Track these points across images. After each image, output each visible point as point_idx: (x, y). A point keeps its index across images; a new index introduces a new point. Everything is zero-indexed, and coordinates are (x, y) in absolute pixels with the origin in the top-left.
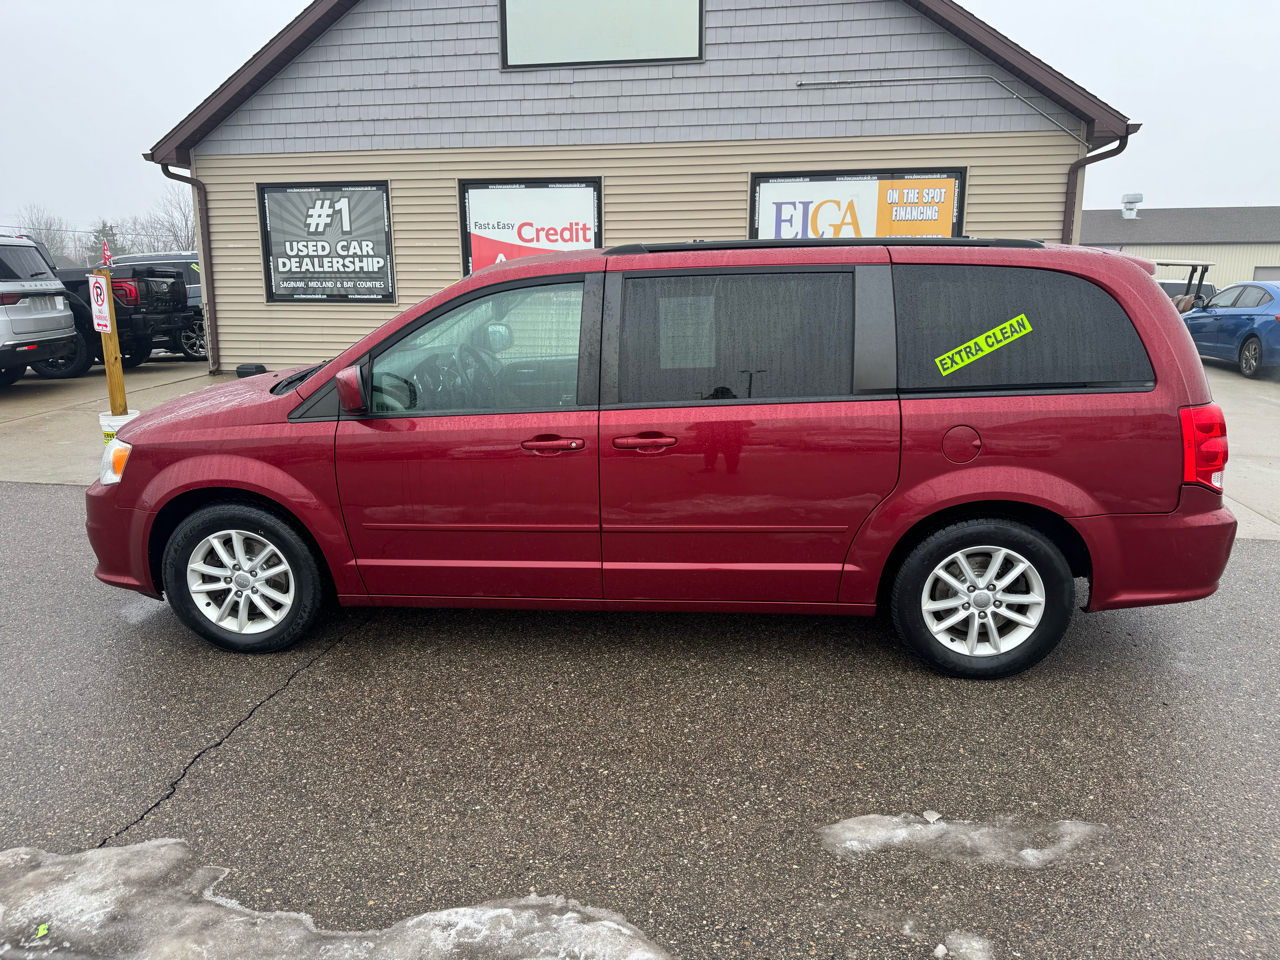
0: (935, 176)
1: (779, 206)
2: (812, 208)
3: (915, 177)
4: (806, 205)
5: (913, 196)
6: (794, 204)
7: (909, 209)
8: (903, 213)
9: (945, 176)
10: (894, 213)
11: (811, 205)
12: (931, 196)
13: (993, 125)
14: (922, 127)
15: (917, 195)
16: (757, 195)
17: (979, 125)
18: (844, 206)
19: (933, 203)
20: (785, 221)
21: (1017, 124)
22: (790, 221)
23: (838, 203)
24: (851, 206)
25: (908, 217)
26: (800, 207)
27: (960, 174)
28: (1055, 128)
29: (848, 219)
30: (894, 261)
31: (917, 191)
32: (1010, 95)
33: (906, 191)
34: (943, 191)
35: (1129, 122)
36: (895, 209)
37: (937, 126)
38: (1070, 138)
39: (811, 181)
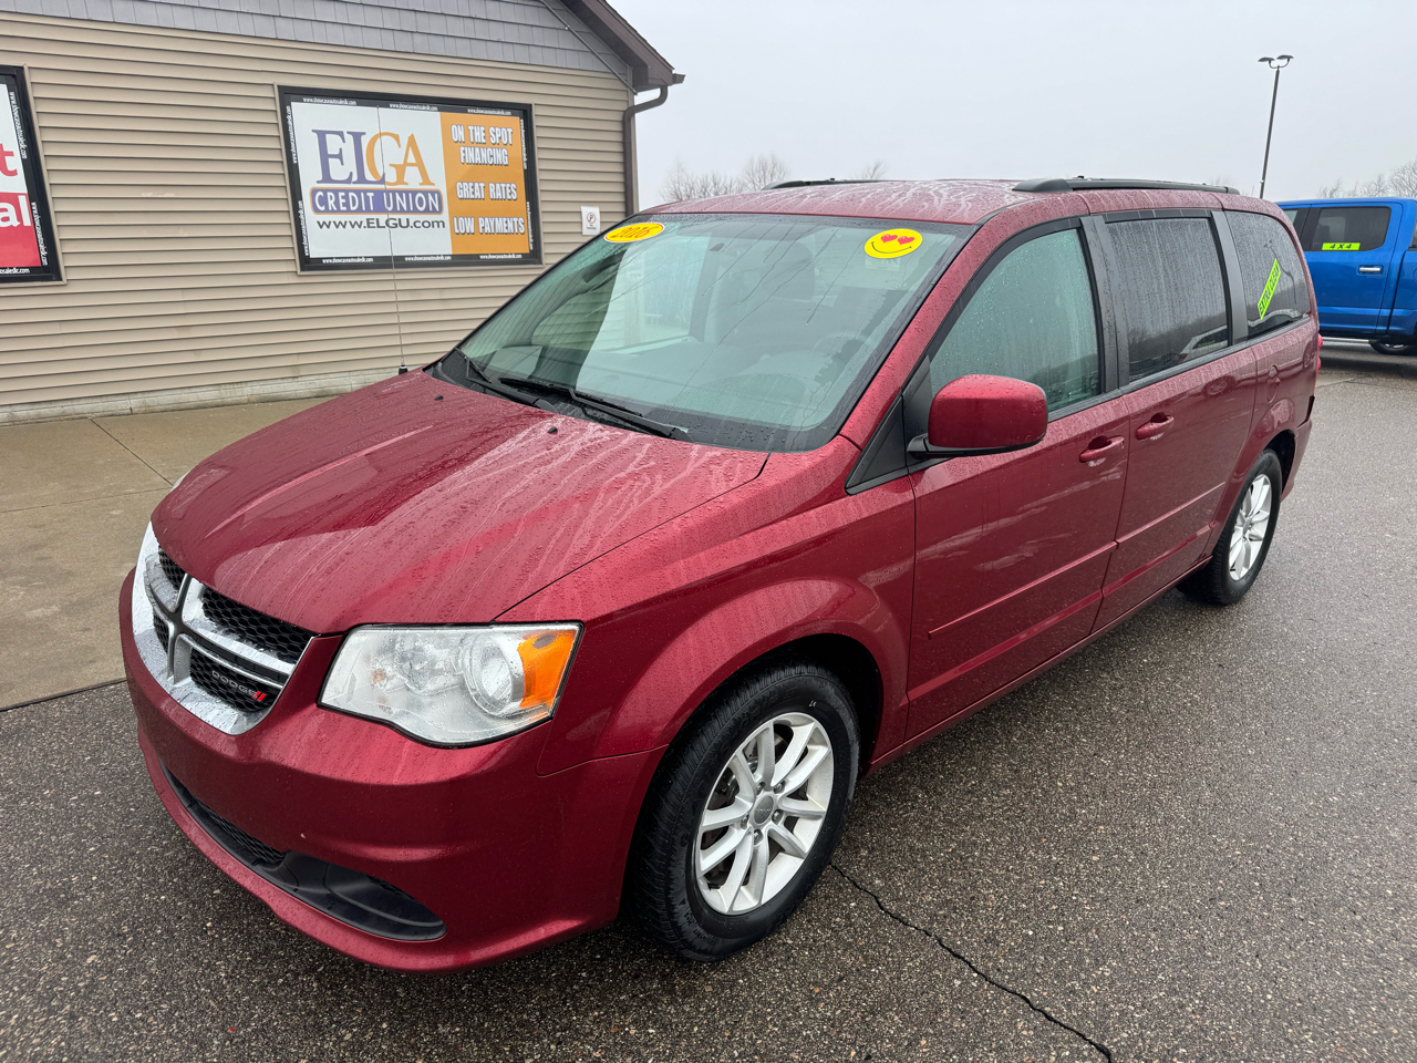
0: (499, 113)
1: (322, 135)
2: (365, 141)
3: (478, 111)
4: (357, 136)
5: (479, 135)
6: (340, 134)
7: (477, 150)
8: (472, 155)
9: (509, 113)
10: (463, 155)
11: (363, 137)
12: (498, 136)
13: (550, 58)
14: (480, 50)
15: (483, 134)
16: (289, 117)
17: (537, 56)
18: (404, 141)
19: (501, 145)
20: (333, 156)
21: (572, 60)
22: (339, 156)
23: (396, 137)
24: (412, 142)
25: (478, 160)
26: (349, 138)
27: (525, 112)
28: (605, 69)
29: (412, 159)
30: (1225, 207)
31: (483, 129)
32: (562, 26)
33: (471, 128)
34: (510, 130)
35: (674, 72)
36: (462, 149)
37: (496, 52)
38: (618, 82)
39: (358, 105)
